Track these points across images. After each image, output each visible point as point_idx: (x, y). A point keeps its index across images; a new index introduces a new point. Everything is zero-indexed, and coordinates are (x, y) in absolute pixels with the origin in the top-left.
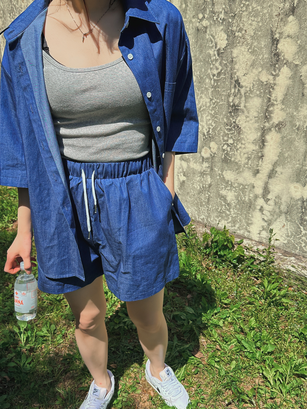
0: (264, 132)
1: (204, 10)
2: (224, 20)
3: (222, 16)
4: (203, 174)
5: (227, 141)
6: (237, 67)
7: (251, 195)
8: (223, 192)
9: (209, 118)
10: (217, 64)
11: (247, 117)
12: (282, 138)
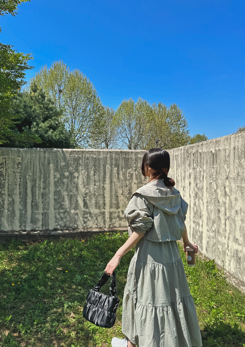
0: (226, 220)
1: (211, 177)
2: (215, 180)
3: (215, 179)
4: (213, 238)
5: (218, 223)
6: (218, 196)
7: (225, 248)
8: (219, 246)
9: (214, 214)
10: (214, 195)
11: (222, 214)
12: (230, 223)
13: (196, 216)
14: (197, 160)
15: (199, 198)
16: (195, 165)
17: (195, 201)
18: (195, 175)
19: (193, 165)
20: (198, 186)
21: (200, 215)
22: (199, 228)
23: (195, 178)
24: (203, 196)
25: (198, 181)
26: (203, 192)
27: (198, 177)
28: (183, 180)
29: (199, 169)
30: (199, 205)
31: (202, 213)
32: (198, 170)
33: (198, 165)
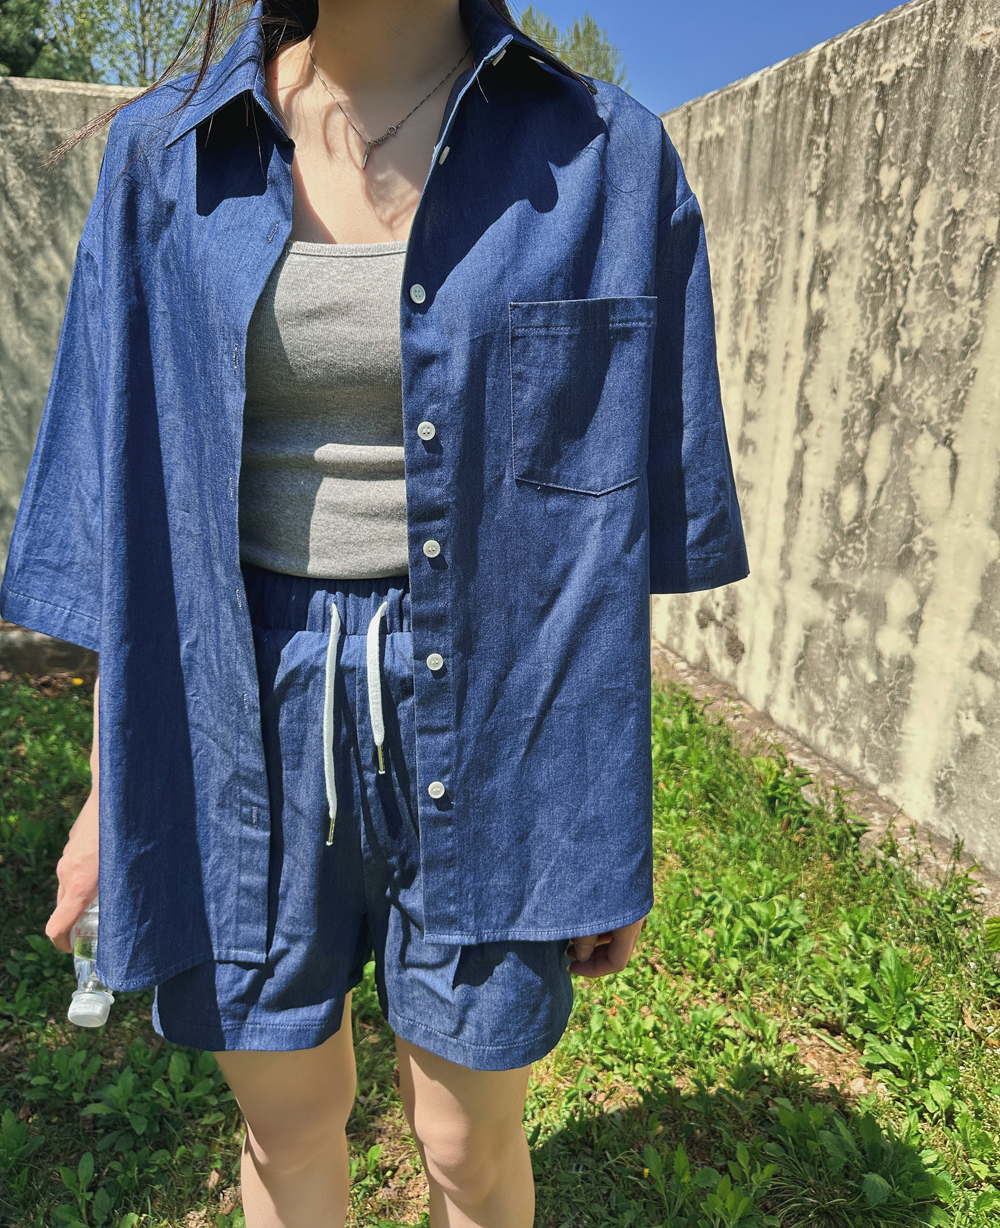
13: (857, 551)
14: (922, 126)
15: (906, 424)
16: (888, 176)
17: (851, 448)
18: (886, 257)
19: (873, 181)
20: (913, 337)
21: (895, 548)
22: (874, 630)
23: (883, 282)
24: (958, 406)
25: (917, 300)
26: (968, 379)
27: (917, 264)
28: (750, 309)
29: (946, 198)
30: (898, 476)
31: (928, 532)
32: (924, 212)
33: (935, 173)
